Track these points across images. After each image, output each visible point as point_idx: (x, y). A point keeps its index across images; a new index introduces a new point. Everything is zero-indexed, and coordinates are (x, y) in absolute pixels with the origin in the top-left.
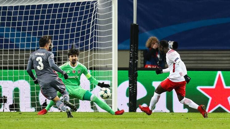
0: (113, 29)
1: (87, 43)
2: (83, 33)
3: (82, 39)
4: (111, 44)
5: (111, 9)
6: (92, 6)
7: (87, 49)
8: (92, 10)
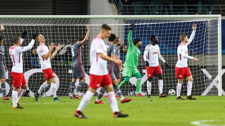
0: (219, 40)
1: (202, 49)
2: (199, 43)
3: (199, 46)
4: (217, 50)
5: (217, 26)
6: (205, 24)
7: (202, 53)
8: (205, 27)
